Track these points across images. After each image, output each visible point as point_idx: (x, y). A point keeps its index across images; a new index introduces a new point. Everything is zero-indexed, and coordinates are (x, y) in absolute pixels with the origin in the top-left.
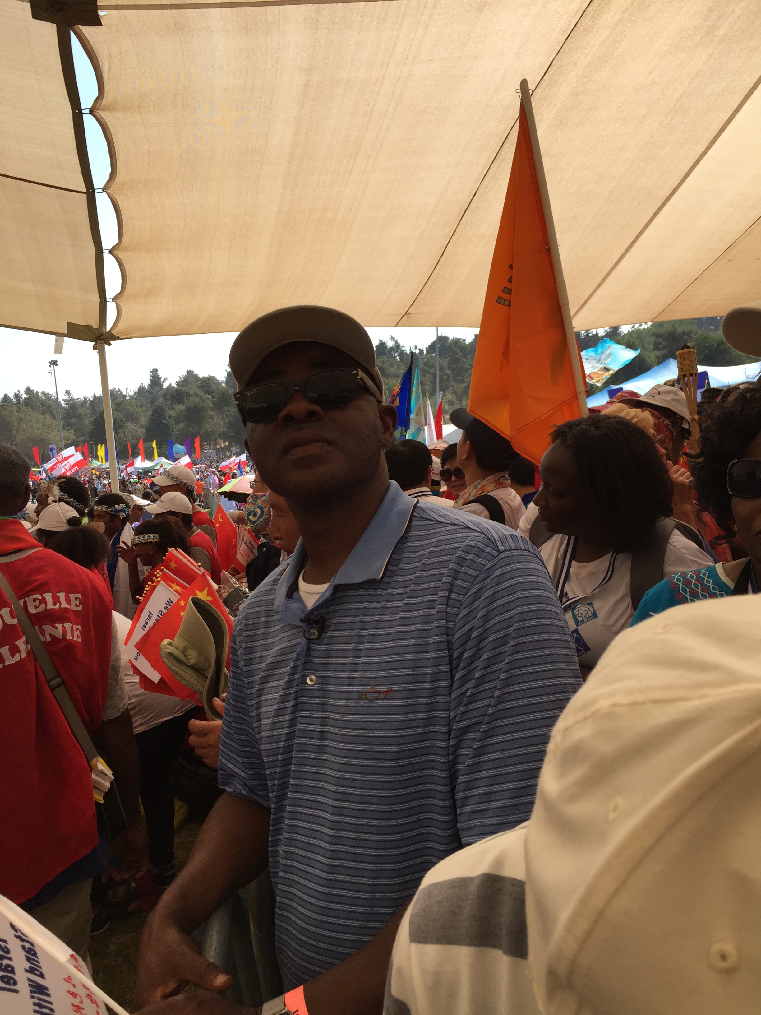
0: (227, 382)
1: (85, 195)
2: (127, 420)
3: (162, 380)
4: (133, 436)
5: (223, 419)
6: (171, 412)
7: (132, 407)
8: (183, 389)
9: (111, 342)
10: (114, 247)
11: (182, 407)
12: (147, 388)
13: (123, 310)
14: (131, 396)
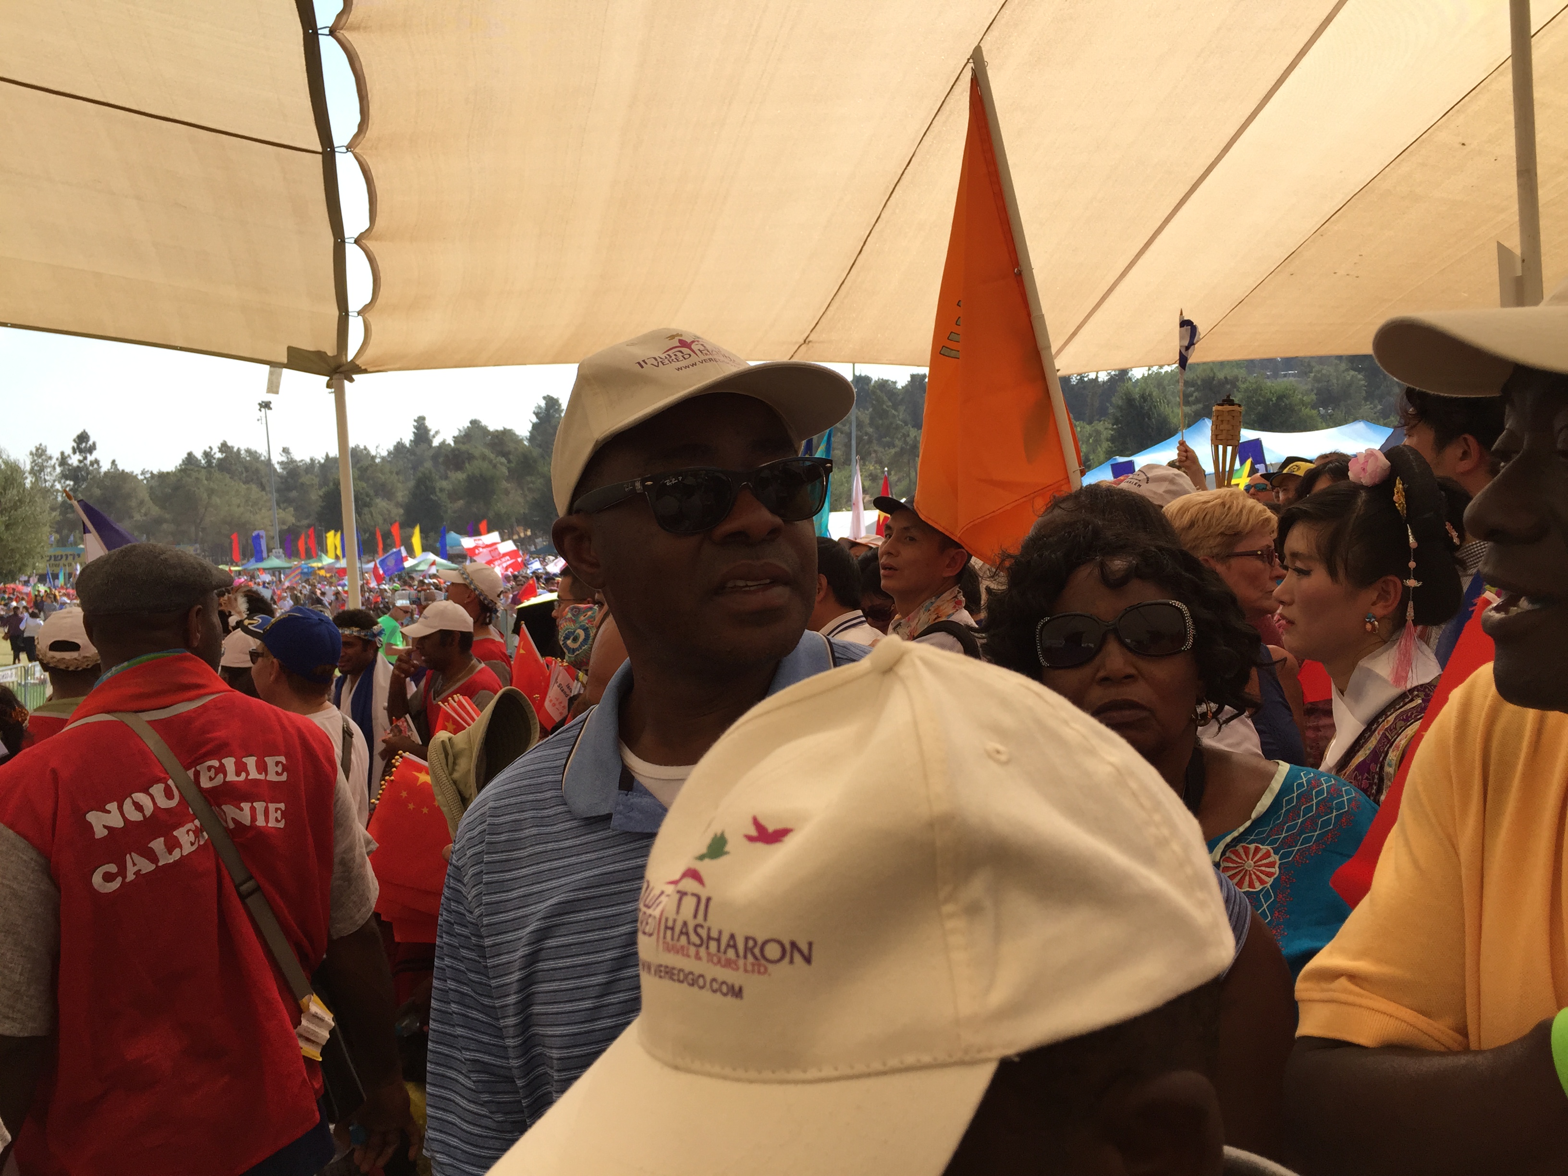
0: (532, 438)
1: (320, 157)
2: (376, 495)
3: (432, 433)
4: (385, 520)
5: (525, 496)
6: (444, 484)
7: (383, 474)
8: (464, 448)
9: (354, 376)
10: (362, 235)
11: (460, 476)
12: (408, 445)
13: (374, 328)
14: (383, 458)
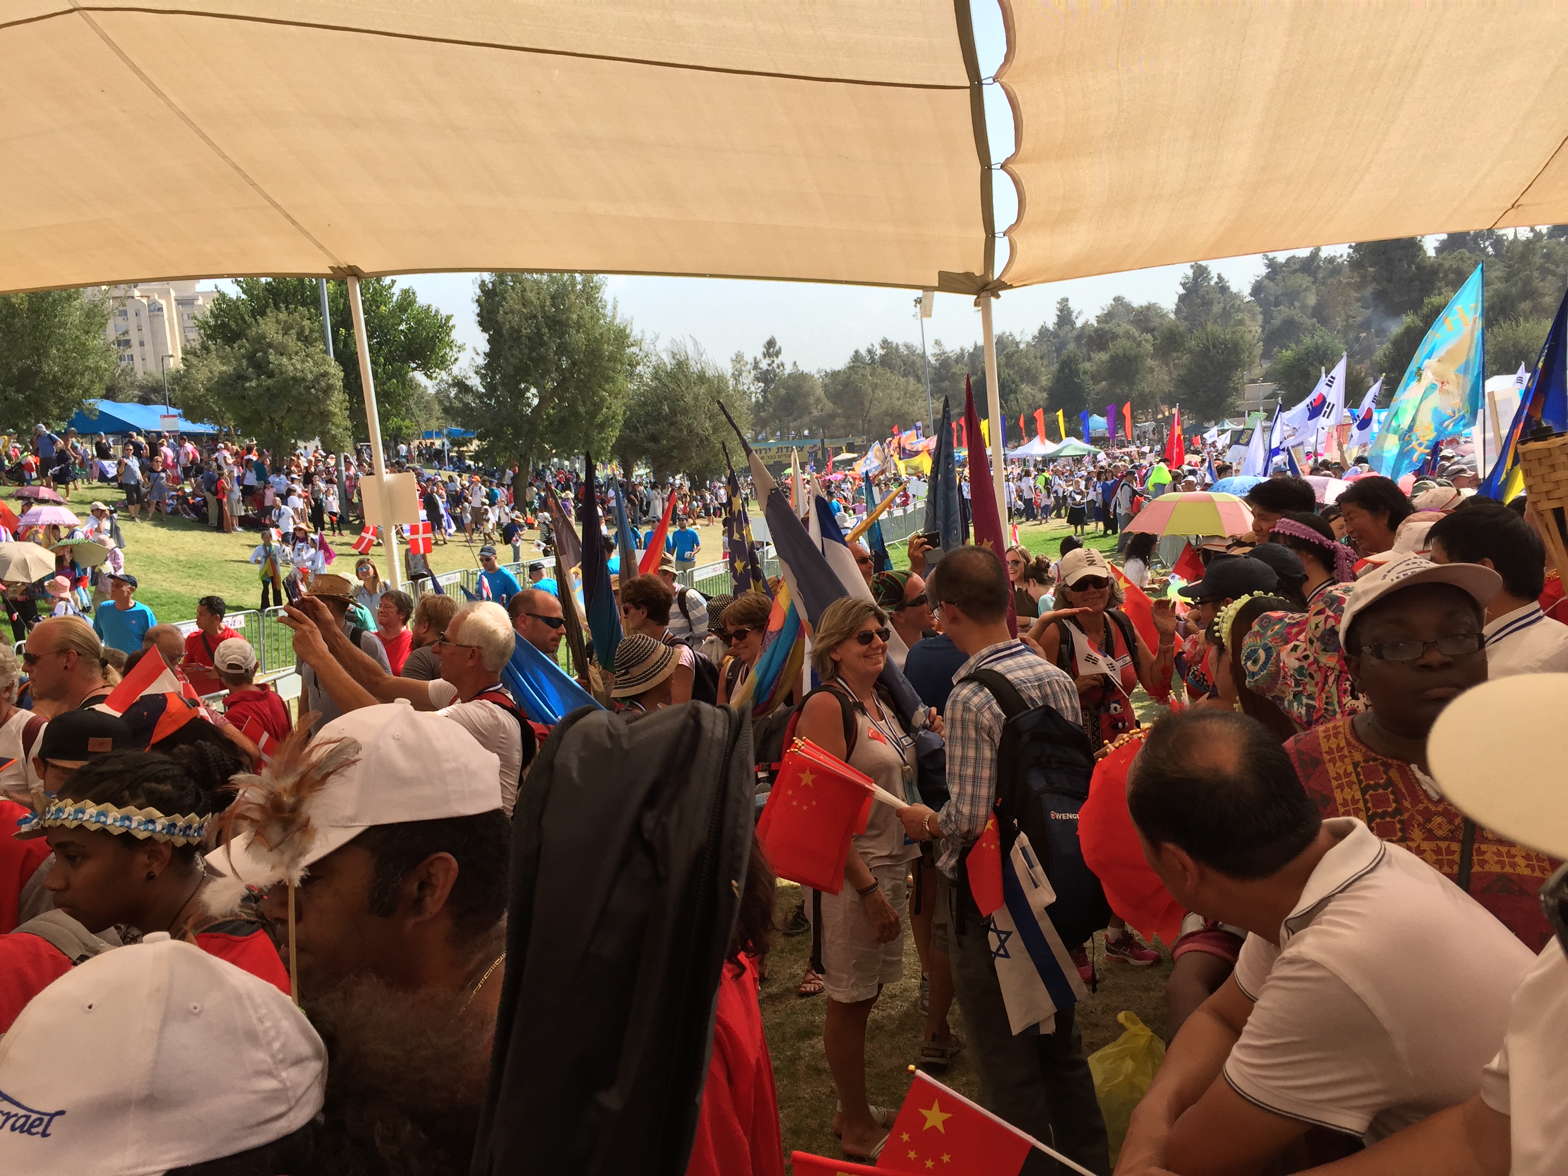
0: (1178, 312)
1: (968, 90)
2: (1022, 381)
3: (1074, 315)
4: (1030, 405)
5: (1170, 373)
6: (1087, 365)
7: (1027, 359)
8: (1107, 327)
9: (1000, 293)
10: (1008, 160)
11: (1104, 356)
12: (1051, 329)
13: (1020, 247)
14: (1028, 344)
